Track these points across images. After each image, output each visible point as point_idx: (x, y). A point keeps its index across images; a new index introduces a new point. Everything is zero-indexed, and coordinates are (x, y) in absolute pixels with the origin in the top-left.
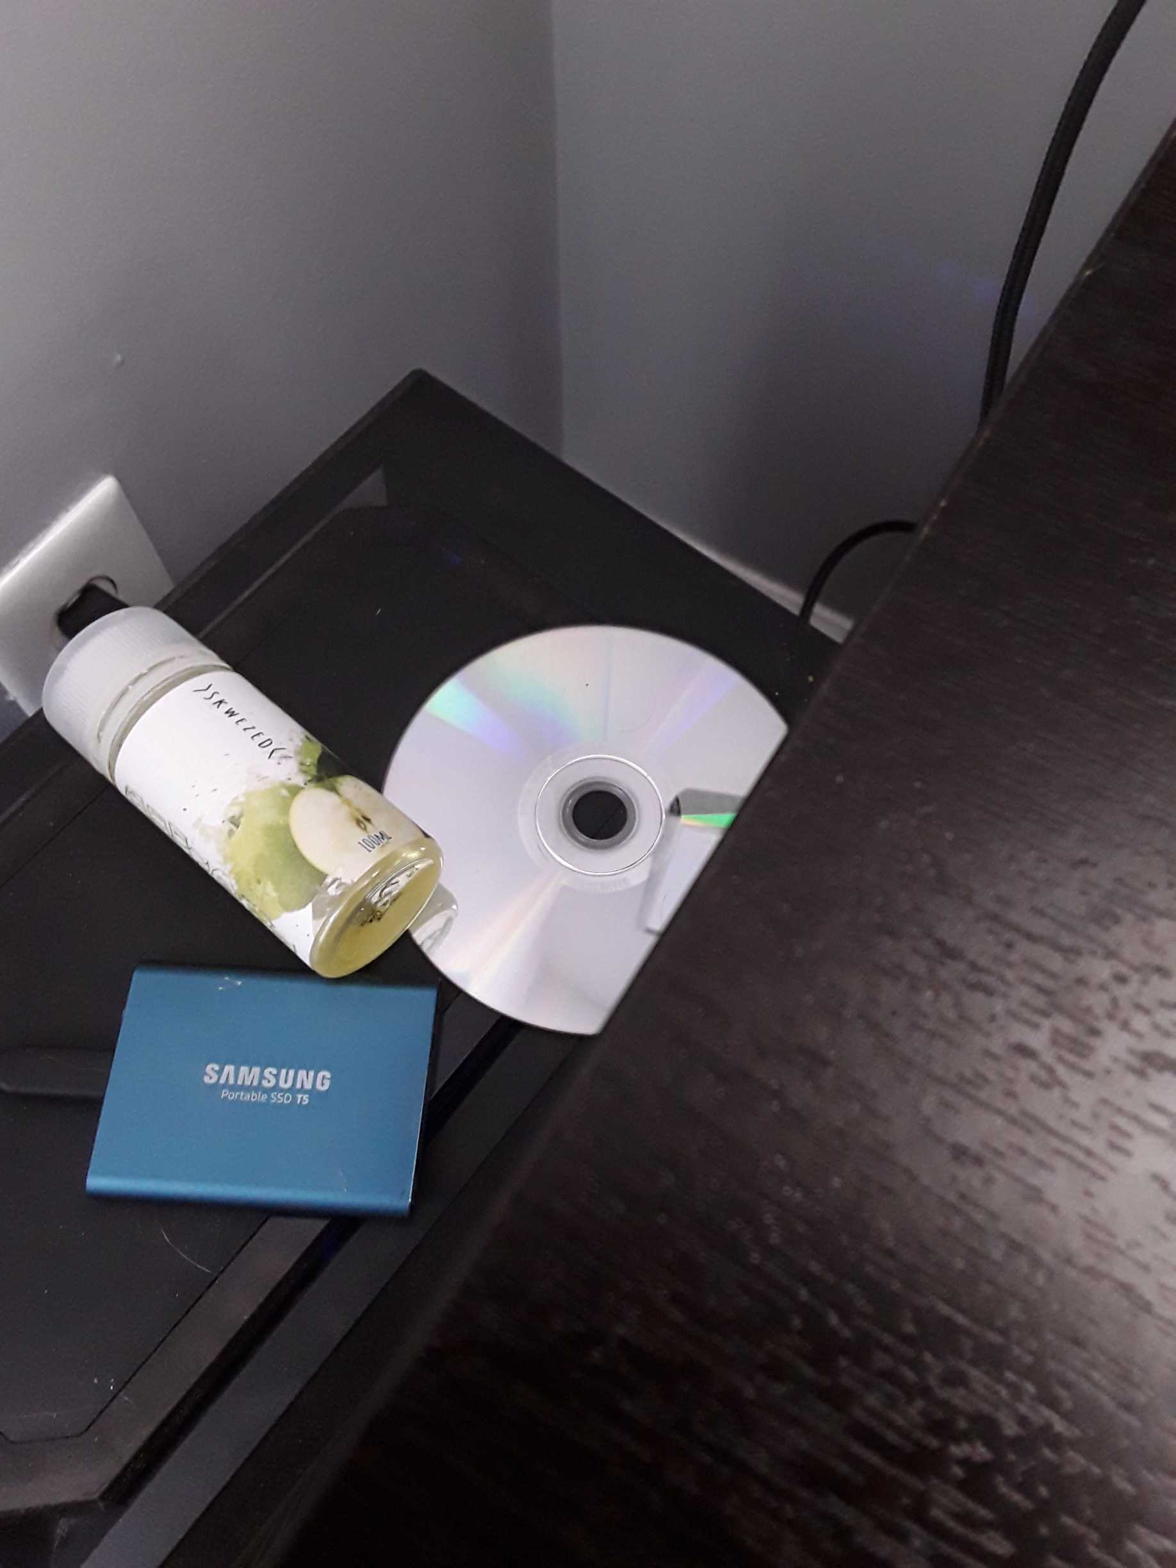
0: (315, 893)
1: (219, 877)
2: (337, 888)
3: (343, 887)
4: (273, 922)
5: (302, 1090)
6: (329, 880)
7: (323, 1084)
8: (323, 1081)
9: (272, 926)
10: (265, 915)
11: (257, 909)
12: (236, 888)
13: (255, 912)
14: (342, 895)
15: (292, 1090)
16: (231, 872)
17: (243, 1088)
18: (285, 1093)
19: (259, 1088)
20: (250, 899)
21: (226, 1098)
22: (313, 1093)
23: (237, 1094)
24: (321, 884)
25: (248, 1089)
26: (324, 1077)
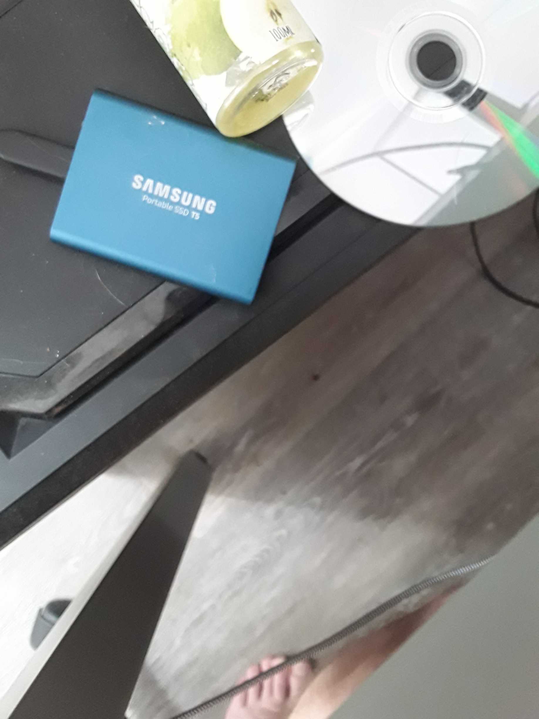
0: (230, 65)
1: (159, 36)
2: (247, 65)
3: (252, 65)
4: (194, 82)
5: (196, 210)
6: (241, 57)
7: (210, 209)
8: (211, 207)
9: (193, 85)
10: (189, 75)
11: (184, 68)
12: (171, 47)
13: (182, 70)
14: (250, 71)
15: (189, 207)
16: (169, 33)
17: (157, 197)
18: (185, 209)
19: (168, 200)
20: (180, 59)
21: (145, 201)
22: (202, 213)
23: (153, 201)
24: (235, 59)
25: (161, 199)
26: (211, 205)
